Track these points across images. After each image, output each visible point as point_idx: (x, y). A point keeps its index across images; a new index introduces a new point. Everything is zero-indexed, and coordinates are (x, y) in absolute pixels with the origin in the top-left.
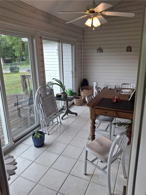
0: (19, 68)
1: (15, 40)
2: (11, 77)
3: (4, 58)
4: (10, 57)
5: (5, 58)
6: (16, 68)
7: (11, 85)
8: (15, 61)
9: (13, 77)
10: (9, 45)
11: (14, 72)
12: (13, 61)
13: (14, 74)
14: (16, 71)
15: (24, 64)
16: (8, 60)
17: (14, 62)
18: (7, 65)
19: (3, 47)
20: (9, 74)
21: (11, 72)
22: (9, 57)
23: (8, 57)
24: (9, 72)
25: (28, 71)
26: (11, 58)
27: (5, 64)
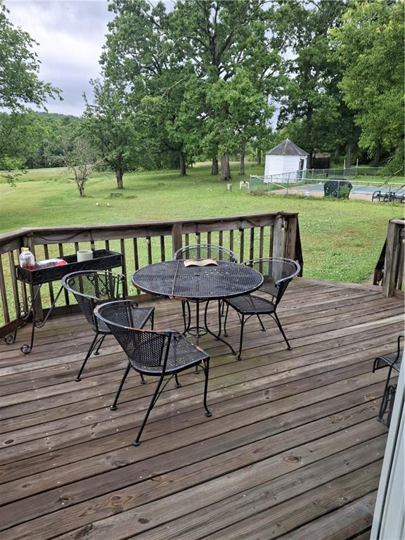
0: (350, 186)
1: (372, 94)
2: (324, 209)
3: (311, 154)
4: (327, 152)
5: (313, 154)
6: (342, 184)
7: (320, 235)
8: (338, 162)
9: (330, 210)
10: (334, 118)
11: (335, 196)
12: (332, 164)
13: (334, 200)
14: (342, 192)
15: (363, 175)
16: (320, 159)
17: (335, 165)
18: (317, 173)
19: (316, 123)
20: (320, 200)
21: (326, 194)
22: (324, 151)
23: (322, 152)
24: (322, 194)
25: (376, 197)
26: (328, 155)
27: (310, 172)
